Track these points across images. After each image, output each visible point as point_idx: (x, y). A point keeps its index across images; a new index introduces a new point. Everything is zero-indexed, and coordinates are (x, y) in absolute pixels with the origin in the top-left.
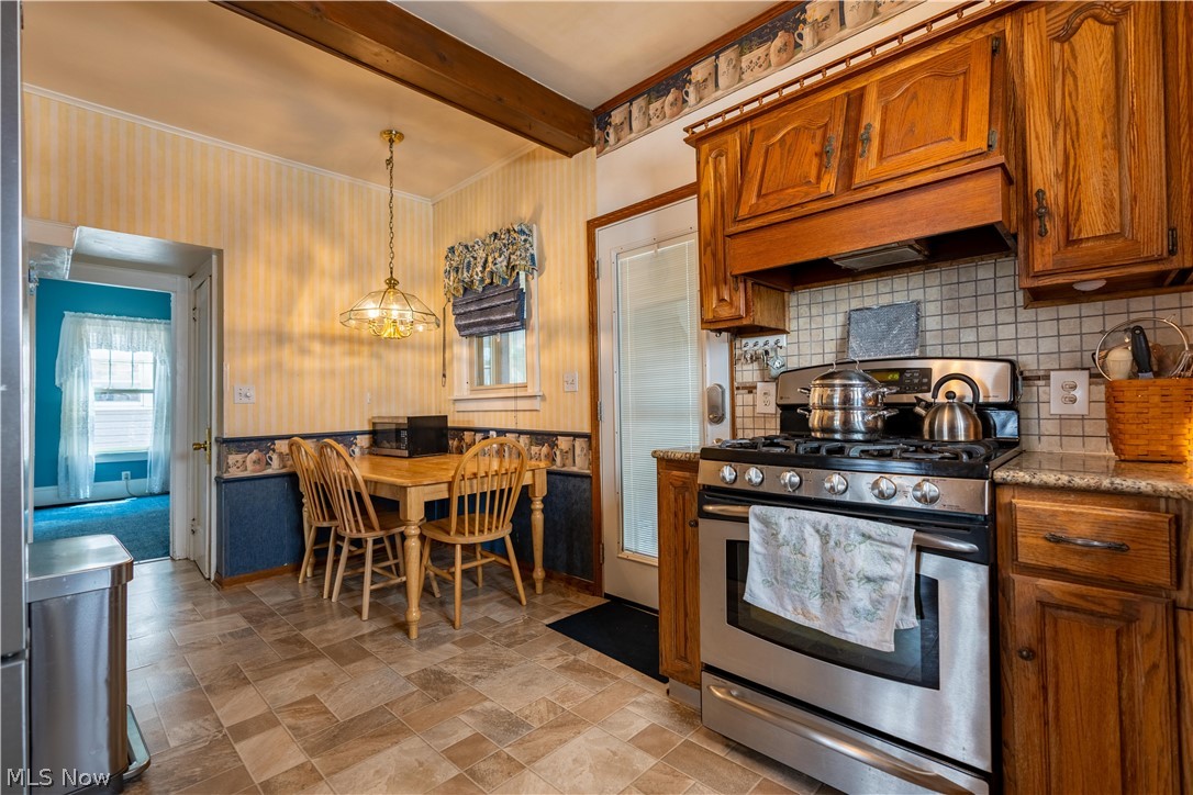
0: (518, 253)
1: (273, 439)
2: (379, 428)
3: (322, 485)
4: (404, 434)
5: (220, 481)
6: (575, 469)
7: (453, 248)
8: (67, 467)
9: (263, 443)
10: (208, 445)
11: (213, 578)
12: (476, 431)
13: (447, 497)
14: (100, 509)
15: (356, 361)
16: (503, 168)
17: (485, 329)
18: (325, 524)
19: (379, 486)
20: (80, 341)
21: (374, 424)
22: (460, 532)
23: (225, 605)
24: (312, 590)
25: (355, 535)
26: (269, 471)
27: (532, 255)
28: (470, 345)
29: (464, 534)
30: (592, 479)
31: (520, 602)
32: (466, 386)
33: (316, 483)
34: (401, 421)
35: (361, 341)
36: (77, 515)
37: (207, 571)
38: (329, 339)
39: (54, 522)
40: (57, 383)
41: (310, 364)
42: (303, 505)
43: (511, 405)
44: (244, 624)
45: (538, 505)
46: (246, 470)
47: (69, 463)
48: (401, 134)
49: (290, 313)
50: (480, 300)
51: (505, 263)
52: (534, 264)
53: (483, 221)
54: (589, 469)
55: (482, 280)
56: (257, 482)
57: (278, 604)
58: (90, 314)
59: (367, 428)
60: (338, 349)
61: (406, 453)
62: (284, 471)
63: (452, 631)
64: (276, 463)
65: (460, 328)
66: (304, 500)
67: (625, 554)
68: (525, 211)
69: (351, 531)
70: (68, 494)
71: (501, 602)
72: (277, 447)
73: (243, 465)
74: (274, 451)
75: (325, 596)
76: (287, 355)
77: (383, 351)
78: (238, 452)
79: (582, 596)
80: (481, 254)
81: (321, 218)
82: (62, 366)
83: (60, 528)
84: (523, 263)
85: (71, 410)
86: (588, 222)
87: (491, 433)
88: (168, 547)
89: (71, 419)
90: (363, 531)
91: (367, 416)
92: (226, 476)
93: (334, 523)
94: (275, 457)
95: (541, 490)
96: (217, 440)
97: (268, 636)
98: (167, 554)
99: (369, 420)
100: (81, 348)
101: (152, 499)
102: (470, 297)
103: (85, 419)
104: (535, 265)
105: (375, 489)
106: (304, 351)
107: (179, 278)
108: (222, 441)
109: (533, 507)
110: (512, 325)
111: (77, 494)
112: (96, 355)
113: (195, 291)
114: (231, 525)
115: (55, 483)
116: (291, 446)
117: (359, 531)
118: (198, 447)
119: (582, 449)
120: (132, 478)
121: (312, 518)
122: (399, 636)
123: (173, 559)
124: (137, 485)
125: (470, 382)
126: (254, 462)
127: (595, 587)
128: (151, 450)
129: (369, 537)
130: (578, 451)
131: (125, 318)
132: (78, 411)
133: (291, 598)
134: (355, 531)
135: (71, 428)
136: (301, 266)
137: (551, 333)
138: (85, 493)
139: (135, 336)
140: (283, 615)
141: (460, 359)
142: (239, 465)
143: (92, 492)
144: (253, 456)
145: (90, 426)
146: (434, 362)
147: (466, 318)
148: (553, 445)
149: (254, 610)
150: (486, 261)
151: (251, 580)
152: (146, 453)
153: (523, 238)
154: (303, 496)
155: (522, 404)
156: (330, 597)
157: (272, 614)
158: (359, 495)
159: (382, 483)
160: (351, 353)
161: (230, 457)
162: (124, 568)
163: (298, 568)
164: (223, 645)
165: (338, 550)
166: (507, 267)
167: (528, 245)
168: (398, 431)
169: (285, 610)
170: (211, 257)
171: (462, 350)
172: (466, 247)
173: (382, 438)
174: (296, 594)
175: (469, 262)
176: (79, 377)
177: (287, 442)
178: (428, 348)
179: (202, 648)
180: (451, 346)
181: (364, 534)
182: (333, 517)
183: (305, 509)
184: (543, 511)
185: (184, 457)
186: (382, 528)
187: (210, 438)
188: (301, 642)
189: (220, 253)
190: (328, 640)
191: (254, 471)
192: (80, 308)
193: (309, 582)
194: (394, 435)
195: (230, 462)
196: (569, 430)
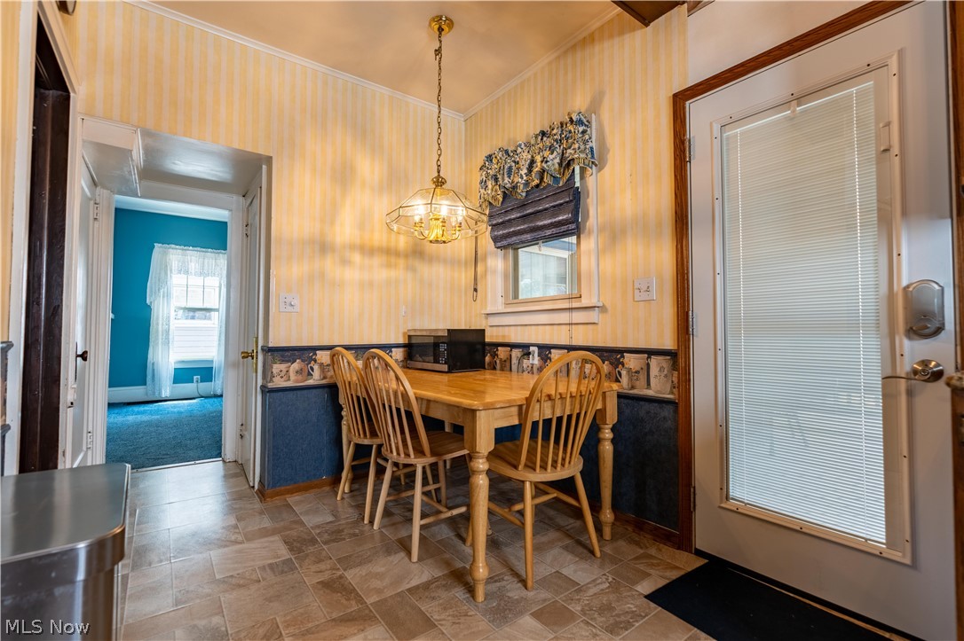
0: (576, 146)
1: (315, 349)
2: (414, 341)
3: (364, 399)
4: (443, 348)
5: (265, 391)
6: (650, 393)
7: (490, 156)
8: (153, 370)
9: (304, 353)
10: (255, 354)
11: (256, 487)
12: (513, 346)
13: (517, 422)
14: (175, 407)
15: (393, 273)
16: (550, 63)
17: (528, 236)
18: (366, 442)
19: (432, 405)
20: (165, 268)
21: (409, 337)
22: (531, 466)
23: (266, 523)
24: (351, 510)
25: (402, 460)
26: (310, 382)
27: (592, 148)
28: (505, 257)
29: (535, 470)
30: (679, 407)
31: (592, 552)
32: (500, 300)
33: (358, 398)
34: (440, 334)
35: (397, 254)
36: (157, 412)
37: (251, 479)
38: (368, 251)
39: (139, 416)
40: (148, 302)
41: (351, 275)
42: (342, 417)
43: (564, 317)
44: (284, 553)
45: (607, 434)
46: (289, 380)
47: (155, 368)
48: (451, 21)
49: (332, 223)
50: (523, 206)
51: (558, 160)
52: (593, 157)
53: (522, 124)
54: (672, 393)
55: (527, 184)
56: (299, 392)
57: (318, 527)
58: (173, 246)
59: (401, 341)
60: (377, 261)
61: (445, 368)
62: (324, 382)
63: (524, 593)
64: (317, 374)
65: (495, 239)
66: (344, 413)
67: (731, 504)
68: (579, 103)
69: (398, 454)
70: (154, 393)
71: (566, 548)
72: (318, 357)
73: (287, 375)
74: (315, 361)
75: (366, 521)
76: (329, 265)
77: (418, 264)
78: (283, 361)
79: (665, 548)
80: (526, 156)
81: (363, 130)
82: (151, 288)
83: (142, 422)
84: (583, 156)
85: (157, 324)
86: (675, 96)
87: (532, 349)
88: (220, 448)
89: (157, 331)
90: (412, 456)
91: (403, 328)
92: (270, 385)
93: (376, 442)
94: (316, 367)
95: (612, 416)
96: (262, 349)
97: (310, 575)
98: (219, 455)
99: (404, 334)
100: (166, 274)
101: (215, 400)
102: (509, 205)
103: (168, 332)
104: (595, 160)
105: (428, 408)
106: (345, 262)
107: (235, 198)
108: (269, 350)
109: (601, 436)
110: (564, 228)
111: (160, 393)
112: (176, 280)
113: (248, 208)
114: (274, 436)
115: (144, 383)
116: (333, 356)
117: (407, 455)
118: (246, 355)
119: (661, 369)
120: (201, 382)
121: (352, 435)
122: (459, 593)
123: (224, 461)
124: (205, 387)
125: (505, 296)
126: (297, 372)
127: (681, 538)
128: (215, 359)
129: (420, 463)
130: (654, 371)
131: (199, 249)
132: (162, 324)
133: (331, 519)
134: (403, 455)
135: (157, 339)
136: (343, 176)
137: (615, 234)
138: (166, 393)
139: (206, 263)
140: (325, 543)
141: (494, 272)
142: (282, 374)
143: (172, 392)
144: (296, 366)
145: (171, 337)
146: (465, 277)
147: (505, 228)
148: (617, 363)
149: (294, 533)
150: (532, 162)
151: (291, 492)
152: (212, 361)
153: (581, 129)
154: (342, 409)
155: (578, 317)
156: (371, 522)
157: (313, 541)
158: (409, 415)
159: (436, 401)
160: (389, 266)
161: (275, 366)
162: (109, 545)
163: (337, 481)
164: (263, 583)
165: (381, 471)
166: (560, 164)
167: (587, 137)
168: (436, 345)
169: (326, 537)
170: (261, 167)
171: (497, 262)
172: (507, 152)
173: (417, 351)
174: (335, 513)
175: (510, 168)
176: (163, 297)
177: (328, 352)
178: (459, 262)
179: (240, 586)
180: (485, 259)
181: (412, 460)
182: (374, 434)
183: (344, 422)
184: (613, 441)
185: (235, 365)
186: (433, 453)
187: (257, 347)
188: (348, 591)
189: (269, 160)
190: (379, 591)
191: (297, 381)
192: (167, 241)
193: (347, 500)
194: (432, 349)
195: (275, 371)
196: (642, 345)
